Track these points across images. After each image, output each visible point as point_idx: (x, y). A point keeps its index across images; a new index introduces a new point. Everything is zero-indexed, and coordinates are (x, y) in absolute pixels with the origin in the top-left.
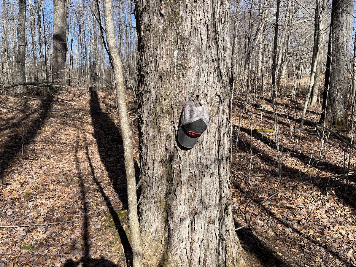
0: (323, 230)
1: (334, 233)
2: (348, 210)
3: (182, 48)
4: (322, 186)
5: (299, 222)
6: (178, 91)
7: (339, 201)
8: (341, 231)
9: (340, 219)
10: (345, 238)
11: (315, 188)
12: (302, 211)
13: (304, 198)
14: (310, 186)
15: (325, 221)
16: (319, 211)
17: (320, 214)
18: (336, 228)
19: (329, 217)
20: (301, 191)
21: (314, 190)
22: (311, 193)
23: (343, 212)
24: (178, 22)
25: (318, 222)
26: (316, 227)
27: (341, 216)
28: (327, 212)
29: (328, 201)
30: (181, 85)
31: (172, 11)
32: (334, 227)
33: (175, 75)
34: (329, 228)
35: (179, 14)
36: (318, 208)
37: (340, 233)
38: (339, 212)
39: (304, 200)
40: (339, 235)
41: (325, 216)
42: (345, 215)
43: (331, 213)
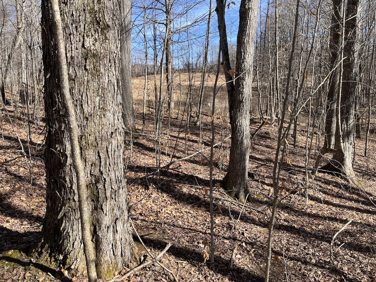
0: (157, 214)
1: (164, 214)
2: (165, 196)
3: (102, 96)
4: (144, 184)
5: (141, 214)
6: (101, 128)
7: (158, 191)
8: (167, 211)
9: (163, 204)
10: (171, 215)
11: (140, 187)
12: (138, 207)
13: (135, 196)
14: (136, 186)
15: (155, 208)
16: (148, 202)
17: (150, 204)
18: (163, 210)
19: (156, 205)
20: (131, 191)
21: (140, 188)
22: (139, 192)
23: (163, 199)
24: (99, 76)
25: (151, 210)
26: (152, 214)
27: (163, 202)
28: (153, 202)
29: (152, 194)
30: (103, 123)
31: (94, 67)
32: (162, 210)
33: (98, 116)
34: (159, 212)
35: (100, 70)
36: (147, 200)
37: (167, 213)
38: (161, 199)
39: (136, 198)
40: (167, 214)
41: (153, 205)
42: (165, 200)
43: (157, 201)
